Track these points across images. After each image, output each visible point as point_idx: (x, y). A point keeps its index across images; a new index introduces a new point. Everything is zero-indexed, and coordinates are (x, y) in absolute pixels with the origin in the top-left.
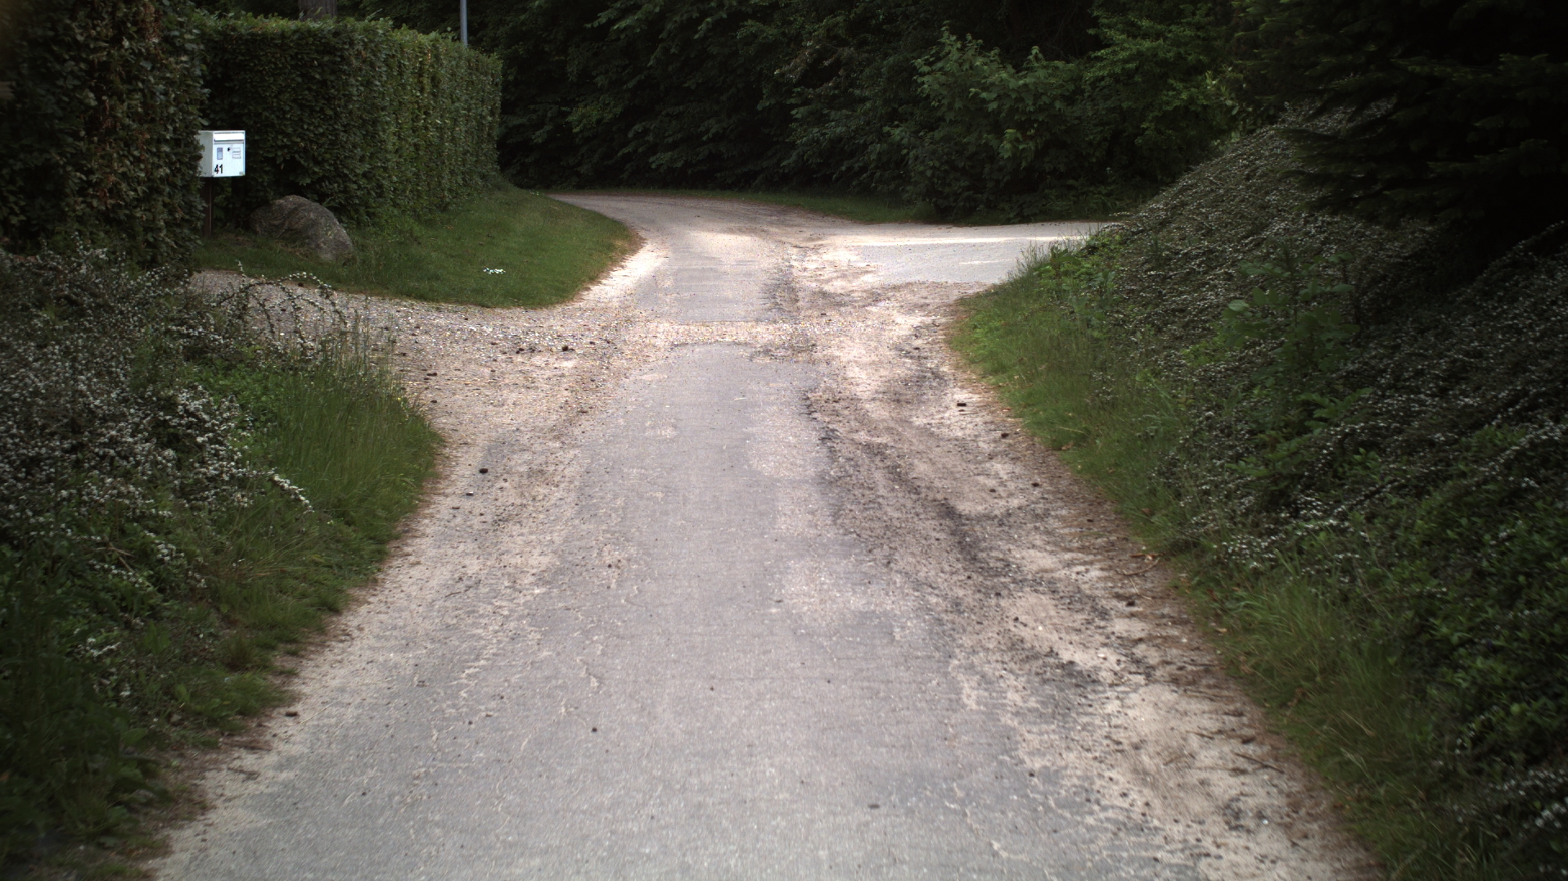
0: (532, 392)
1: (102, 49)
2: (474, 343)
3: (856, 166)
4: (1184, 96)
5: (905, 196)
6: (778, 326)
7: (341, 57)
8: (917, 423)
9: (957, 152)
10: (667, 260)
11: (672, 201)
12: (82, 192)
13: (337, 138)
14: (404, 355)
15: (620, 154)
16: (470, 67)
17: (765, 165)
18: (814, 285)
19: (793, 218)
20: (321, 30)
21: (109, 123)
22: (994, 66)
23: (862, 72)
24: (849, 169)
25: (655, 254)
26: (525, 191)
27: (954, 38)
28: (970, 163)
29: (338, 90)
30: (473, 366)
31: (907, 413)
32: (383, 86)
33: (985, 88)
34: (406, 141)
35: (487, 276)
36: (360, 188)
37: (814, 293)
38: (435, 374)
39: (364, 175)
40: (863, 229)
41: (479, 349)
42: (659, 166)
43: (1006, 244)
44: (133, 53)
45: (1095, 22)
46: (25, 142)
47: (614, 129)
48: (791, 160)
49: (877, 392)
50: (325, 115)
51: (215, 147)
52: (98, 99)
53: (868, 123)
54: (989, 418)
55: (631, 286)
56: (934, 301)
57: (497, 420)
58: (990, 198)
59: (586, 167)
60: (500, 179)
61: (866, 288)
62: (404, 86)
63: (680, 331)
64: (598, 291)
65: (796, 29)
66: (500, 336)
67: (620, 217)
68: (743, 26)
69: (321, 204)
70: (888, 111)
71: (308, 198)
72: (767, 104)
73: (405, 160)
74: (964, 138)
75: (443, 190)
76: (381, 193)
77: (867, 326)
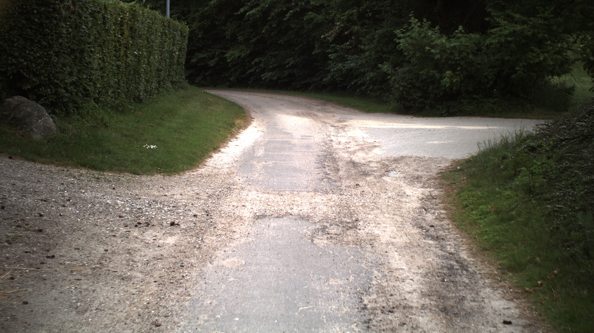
3: (359, 82)
6: (329, 196)
9: (416, 78)
10: (262, 134)
11: (270, 96)
14: (41, 231)
15: (248, 72)
17: (315, 80)
19: (329, 107)
22: (438, 35)
24: (355, 84)
25: (257, 129)
27: (416, 20)
30: (93, 244)
32: (89, 29)
35: (144, 151)
36: (68, 91)
37: (348, 163)
38: (53, 257)
40: (365, 116)
41: (108, 222)
42: (266, 79)
47: (246, 61)
48: (328, 79)
55: (239, 155)
56: (424, 174)
58: (432, 103)
59: (233, 78)
60: (186, 84)
61: (378, 160)
62: (107, 31)
63: (263, 199)
64: (216, 158)
65: (332, 17)
66: (128, 209)
67: (244, 104)
68: (307, 15)
69: (37, 103)
70: (378, 56)
71: (28, 98)
72: (317, 52)
73: (108, 75)
74: (419, 71)
75: (139, 92)
76: (87, 94)
77: (389, 197)
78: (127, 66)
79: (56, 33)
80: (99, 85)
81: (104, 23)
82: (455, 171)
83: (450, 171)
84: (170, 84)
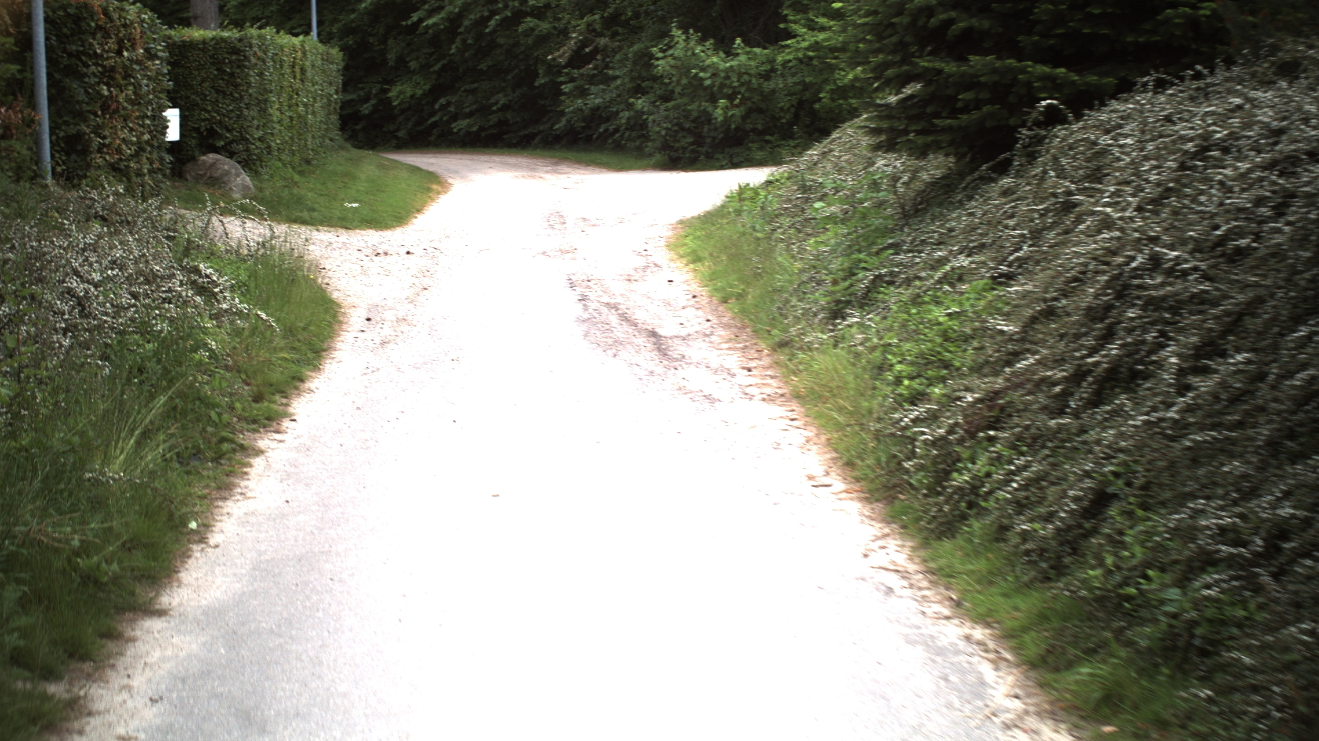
1: (111, 57)
2: (346, 250)
3: (611, 128)
5: (647, 150)
7: (244, 56)
8: (640, 291)
9: (684, 116)
12: (99, 151)
13: (241, 113)
15: (429, 122)
16: (323, 59)
17: (541, 128)
20: (230, 37)
21: (114, 106)
22: (710, 52)
23: (614, 56)
24: (606, 130)
26: (361, 151)
27: (680, 32)
28: (693, 125)
29: (242, 79)
30: (348, 264)
31: (635, 286)
33: (703, 69)
34: (285, 114)
35: (347, 209)
36: (257, 148)
39: (260, 139)
41: (350, 254)
42: (459, 130)
44: (129, 60)
45: (784, 19)
46: (65, 118)
47: (424, 102)
48: (561, 124)
49: (616, 275)
50: (234, 97)
52: (109, 90)
53: (619, 96)
54: (686, 288)
58: (709, 151)
59: (403, 132)
60: (342, 141)
62: (283, 75)
65: (564, 24)
66: (364, 245)
67: (431, 169)
68: (524, 22)
69: (232, 160)
70: (632, 87)
71: (223, 156)
72: (543, 82)
73: (284, 128)
74: (689, 106)
75: (308, 150)
76: (269, 151)
78: (300, 116)
79: (246, 83)
80: (278, 141)
81: (282, 67)
84: (329, 141)
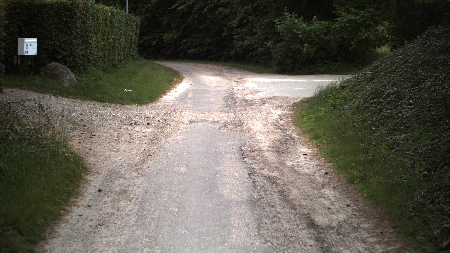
0: (131, 144)
2: (114, 120)
3: (254, 54)
4: (366, 35)
5: (270, 65)
6: (229, 114)
7: (74, 13)
8: (288, 164)
9: (288, 50)
10: (191, 86)
11: (195, 64)
13: (72, 42)
14: (85, 126)
15: (179, 49)
16: (127, 19)
17: (224, 53)
18: (241, 96)
19: (234, 71)
22: (301, 22)
23: (256, 24)
24: (251, 55)
25: (187, 83)
26: (147, 60)
27: (288, 13)
28: (293, 54)
29: (72, 25)
30: (111, 131)
31: (283, 159)
32: (90, 24)
33: (298, 30)
34: (100, 43)
35: (125, 93)
36: (80, 60)
37: (242, 100)
38: (95, 135)
39: (82, 55)
40: (257, 75)
41: (115, 123)
42: (191, 53)
43: (306, 82)
45: (334, 9)
47: (177, 41)
49: (269, 147)
50: (67, 33)
51: (25, 45)
53: (258, 41)
54: (317, 162)
55: (178, 96)
56: (285, 104)
57: (113, 159)
58: (299, 66)
59: (168, 53)
60: (139, 56)
61: (260, 98)
62: (99, 24)
63: (193, 115)
64: (165, 98)
65: (235, 10)
66: (124, 118)
67: (177, 70)
68: (218, 9)
69: (65, 66)
70: (265, 37)
71: (60, 63)
72: (226, 34)
73: (99, 50)
74: (291, 46)
75: (115, 61)
76: (89, 61)
77: (262, 115)
78: (109, 45)
79: (75, 26)
80: (95, 56)
81: (98, 20)
82: (303, 103)
83: (300, 103)
84: (130, 56)
